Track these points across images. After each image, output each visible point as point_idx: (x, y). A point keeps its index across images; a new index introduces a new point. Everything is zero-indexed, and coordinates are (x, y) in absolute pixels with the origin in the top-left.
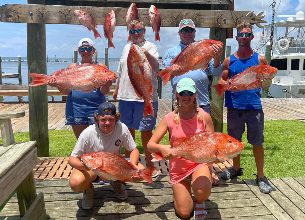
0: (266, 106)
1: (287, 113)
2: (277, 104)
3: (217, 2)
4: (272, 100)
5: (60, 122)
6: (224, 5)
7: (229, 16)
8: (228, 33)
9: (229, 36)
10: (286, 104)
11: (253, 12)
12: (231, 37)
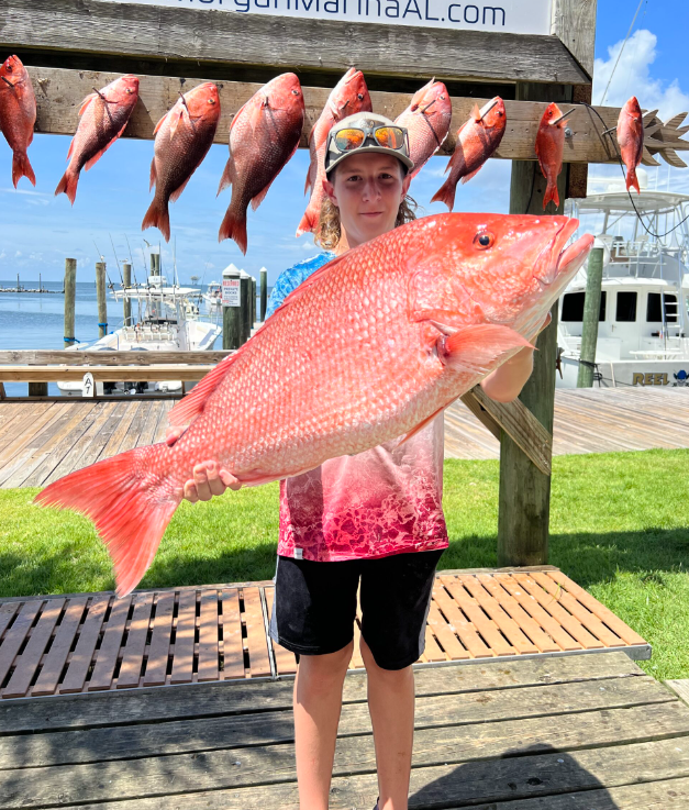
0: (600, 409)
1: (665, 428)
2: (627, 404)
3: (544, 75)
4: (611, 394)
5: (18, 462)
6: (562, 86)
7: (582, 121)
8: (571, 182)
9: (575, 189)
10: (650, 403)
11: (656, 111)
12: (581, 194)
